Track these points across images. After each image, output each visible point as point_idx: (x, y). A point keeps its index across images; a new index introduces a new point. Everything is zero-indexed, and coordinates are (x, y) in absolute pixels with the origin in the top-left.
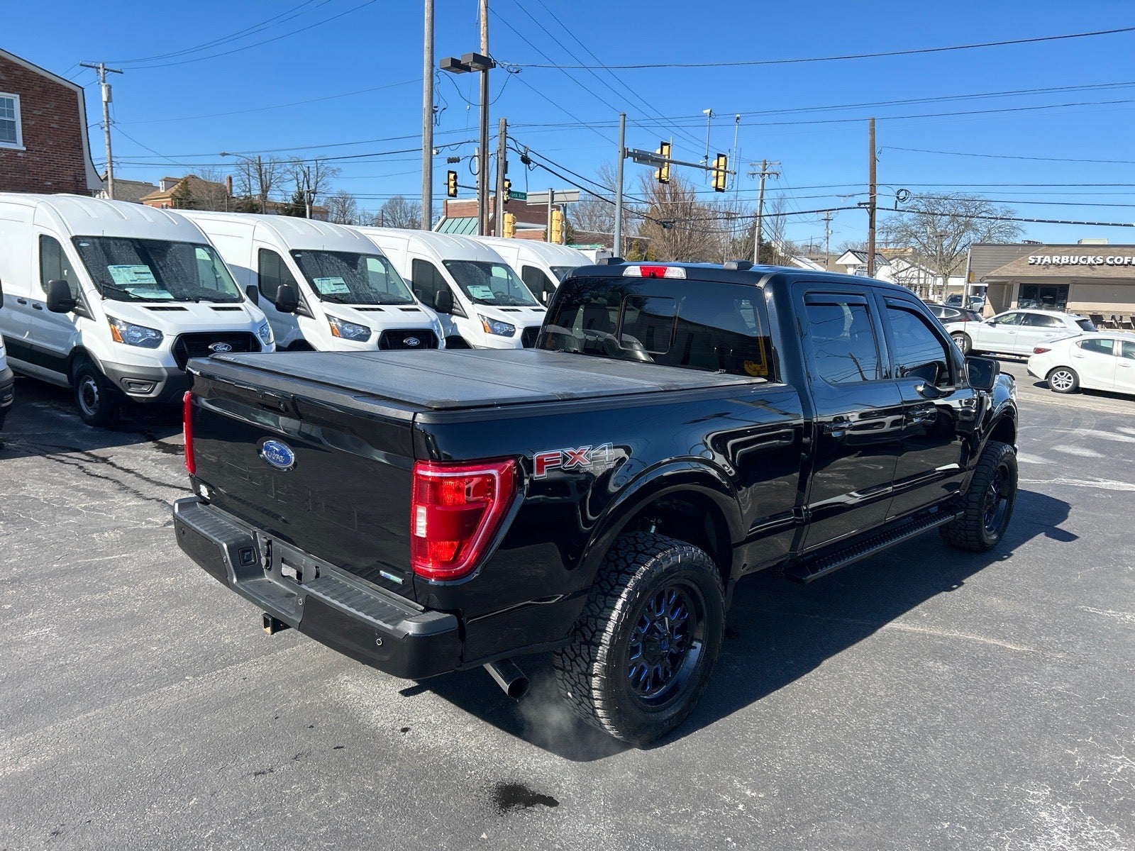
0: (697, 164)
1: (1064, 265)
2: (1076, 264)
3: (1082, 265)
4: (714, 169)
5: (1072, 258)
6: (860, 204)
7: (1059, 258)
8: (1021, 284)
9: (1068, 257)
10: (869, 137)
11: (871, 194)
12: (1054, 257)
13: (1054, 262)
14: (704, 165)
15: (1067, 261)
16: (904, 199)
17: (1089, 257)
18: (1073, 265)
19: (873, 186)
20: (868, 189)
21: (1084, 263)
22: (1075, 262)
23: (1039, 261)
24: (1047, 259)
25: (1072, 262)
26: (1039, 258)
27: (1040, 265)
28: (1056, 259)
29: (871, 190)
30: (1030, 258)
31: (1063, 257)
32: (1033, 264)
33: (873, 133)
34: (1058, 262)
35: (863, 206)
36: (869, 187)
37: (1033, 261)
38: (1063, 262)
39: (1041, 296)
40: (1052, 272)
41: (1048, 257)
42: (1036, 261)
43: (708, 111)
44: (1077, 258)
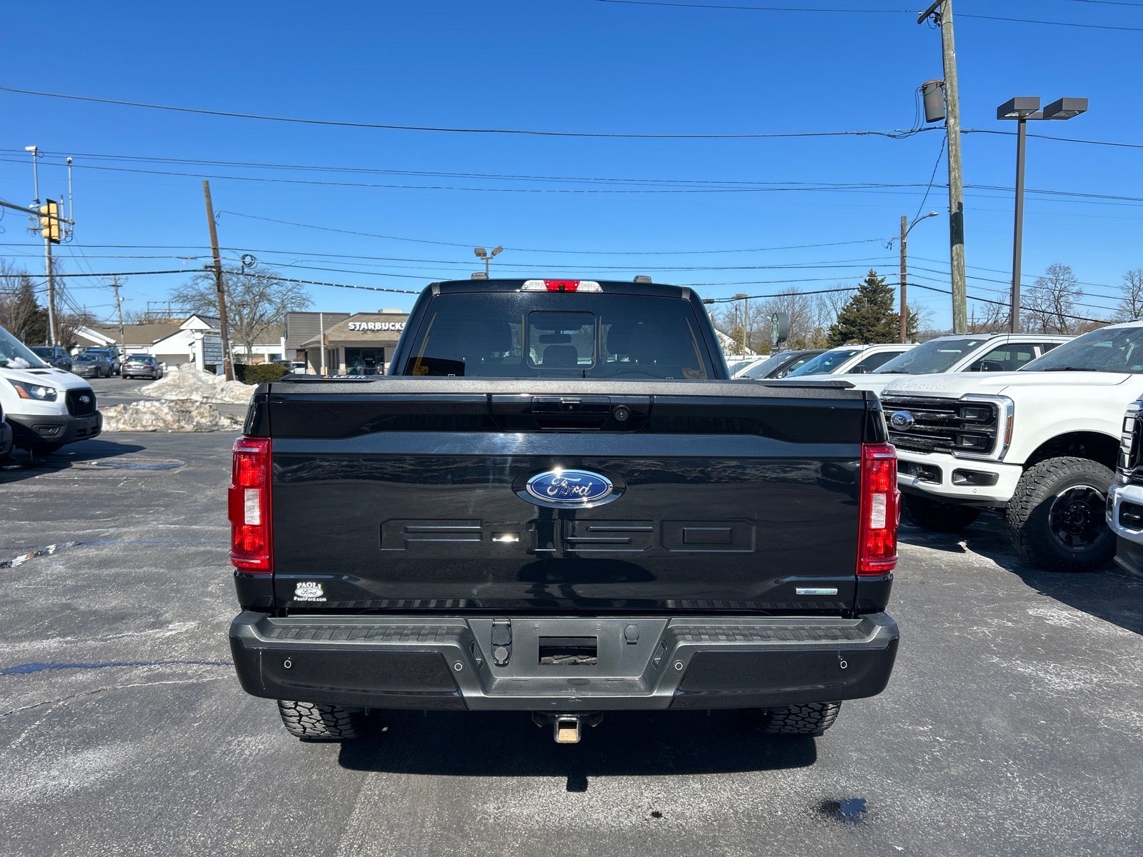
0: (26, 207)
1: (378, 330)
2: (387, 330)
3: (392, 330)
4: (44, 215)
5: (383, 324)
6: (206, 267)
7: (373, 324)
8: (346, 348)
9: (380, 324)
10: (204, 201)
11: (215, 258)
12: (369, 324)
13: (370, 328)
14: (36, 210)
15: (380, 328)
16: (250, 264)
17: (397, 324)
18: (385, 330)
19: (216, 249)
20: (211, 253)
21: (393, 328)
22: (386, 328)
23: (358, 328)
24: (364, 325)
25: (384, 328)
26: (358, 324)
27: (359, 330)
28: (371, 325)
29: (214, 253)
30: (350, 324)
31: (377, 324)
32: (353, 330)
33: (208, 196)
34: (373, 328)
35: (209, 269)
36: (212, 251)
37: (353, 327)
38: (377, 328)
39: (364, 358)
40: (369, 337)
41: (364, 324)
42: (355, 328)
43: (33, 148)
44: (387, 324)
